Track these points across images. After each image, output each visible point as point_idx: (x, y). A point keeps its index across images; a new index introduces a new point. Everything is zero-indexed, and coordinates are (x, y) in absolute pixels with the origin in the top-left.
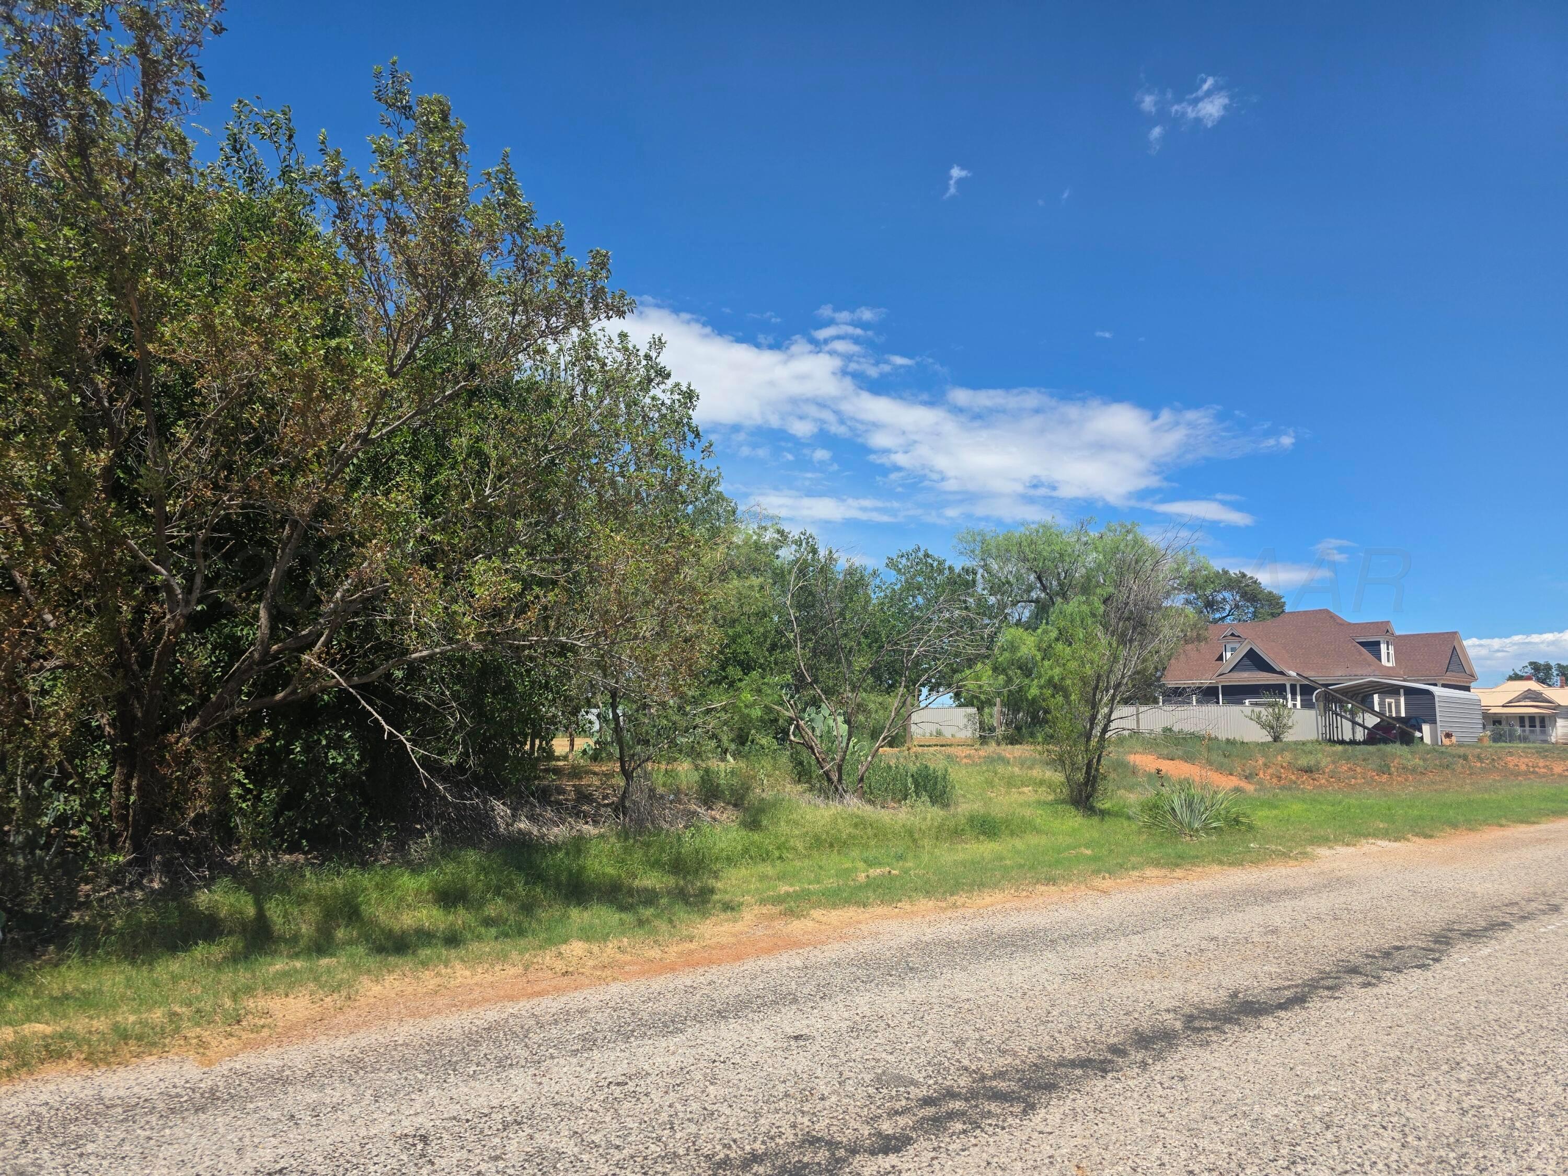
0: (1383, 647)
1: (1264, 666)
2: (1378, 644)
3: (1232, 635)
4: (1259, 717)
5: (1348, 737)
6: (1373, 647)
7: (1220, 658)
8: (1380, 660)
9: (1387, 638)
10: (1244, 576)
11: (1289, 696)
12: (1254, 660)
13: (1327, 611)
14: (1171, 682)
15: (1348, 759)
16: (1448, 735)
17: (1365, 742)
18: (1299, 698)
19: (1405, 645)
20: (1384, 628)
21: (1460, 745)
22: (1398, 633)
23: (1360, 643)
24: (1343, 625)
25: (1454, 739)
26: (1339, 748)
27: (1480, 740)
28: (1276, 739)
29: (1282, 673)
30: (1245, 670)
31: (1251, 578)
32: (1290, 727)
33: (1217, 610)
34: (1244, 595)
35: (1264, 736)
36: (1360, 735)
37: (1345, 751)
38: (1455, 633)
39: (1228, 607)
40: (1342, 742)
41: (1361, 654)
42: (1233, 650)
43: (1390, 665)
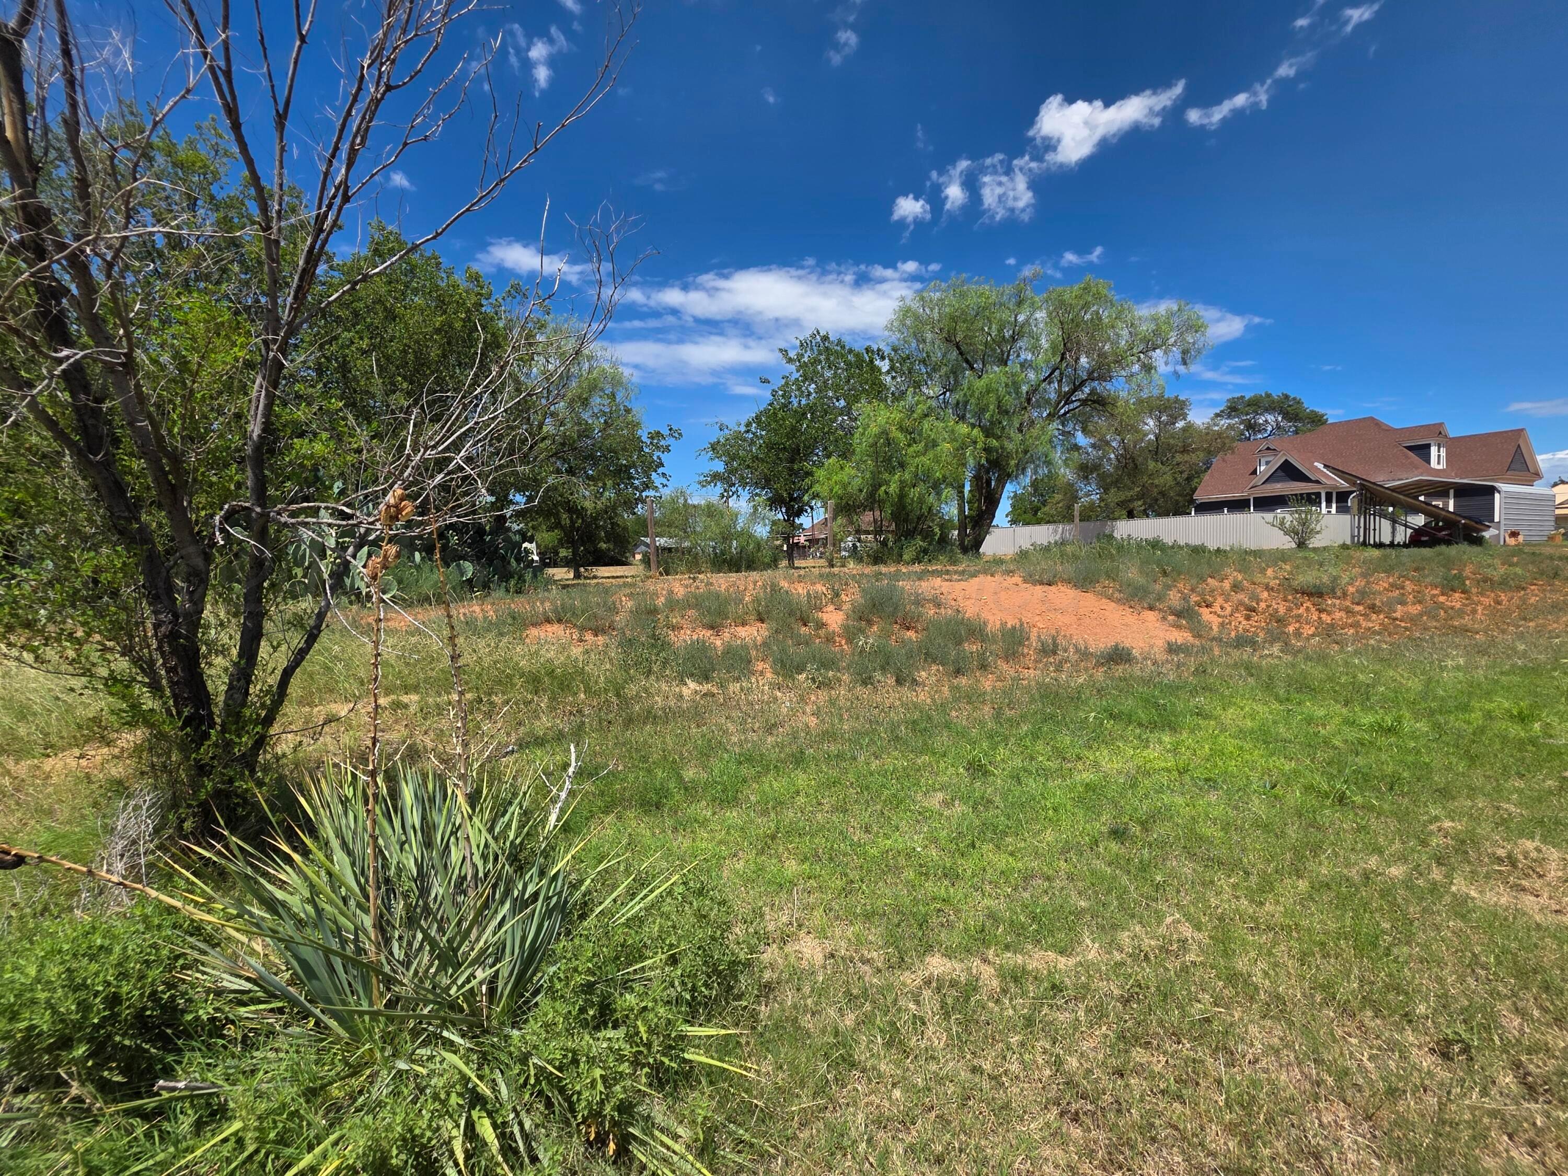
0: (1434, 450)
1: (1299, 476)
2: (1428, 446)
3: (1268, 449)
4: (1282, 523)
5: (1386, 540)
6: (1423, 451)
7: (1254, 472)
8: (1429, 463)
9: (1440, 439)
10: (1287, 397)
11: (1324, 504)
12: (1289, 471)
13: (1372, 419)
14: (1201, 496)
15: (1389, 571)
16: (1514, 534)
17: (1405, 546)
18: (1334, 506)
19: (1457, 447)
20: (1438, 432)
21: (1527, 543)
22: (1452, 434)
23: (1407, 448)
24: (1390, 430)
25: (1521, 538)
26: (1376, 553)
27: (1551, 538)
28: (1301, 545)
29: (1317, 482)
30: (1278, 482)
31: (1294, 399)
32: (1318, 533)
33: (1259, 431)
34: (1287, 416)
35: (1287, 543)
36: (1402, 535)
37: (1385, 558)
38: (1522, 430)
39: (1269, 428)
40: (1380, 545)
41: (1407, 457)
42: (1267, 463)
43: (1440, 467)
